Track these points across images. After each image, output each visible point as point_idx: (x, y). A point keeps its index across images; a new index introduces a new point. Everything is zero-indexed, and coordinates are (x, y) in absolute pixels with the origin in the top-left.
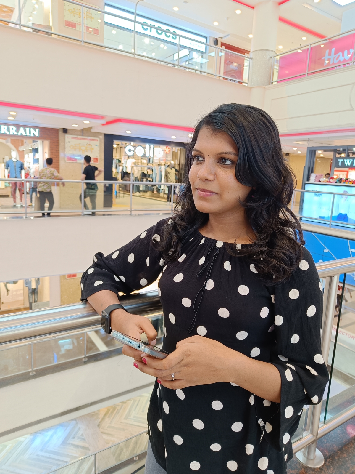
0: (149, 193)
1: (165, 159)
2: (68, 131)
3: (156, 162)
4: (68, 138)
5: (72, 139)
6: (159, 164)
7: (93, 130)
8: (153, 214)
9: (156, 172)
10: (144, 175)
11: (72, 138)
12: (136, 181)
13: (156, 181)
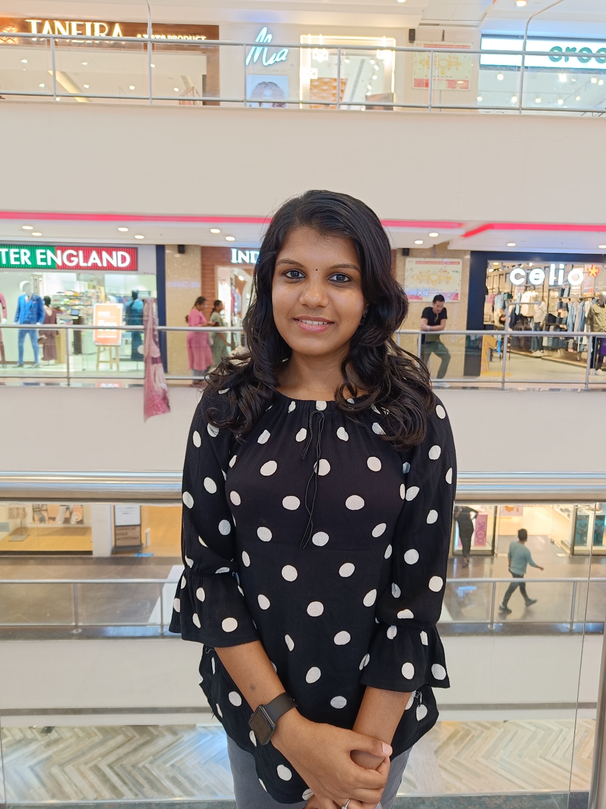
0: (560, 353)
1: (592, 288)
2: (410, 253)
3: (575, 294)
4: (410, 262)
5: (416, 264)
6: (580, 297)
7: (450, 247)
8: (564, 390)
9: (575, 313)
10: (551, 320)
11: (417, 262)
12: (536, 330)
13: (573, 331)
